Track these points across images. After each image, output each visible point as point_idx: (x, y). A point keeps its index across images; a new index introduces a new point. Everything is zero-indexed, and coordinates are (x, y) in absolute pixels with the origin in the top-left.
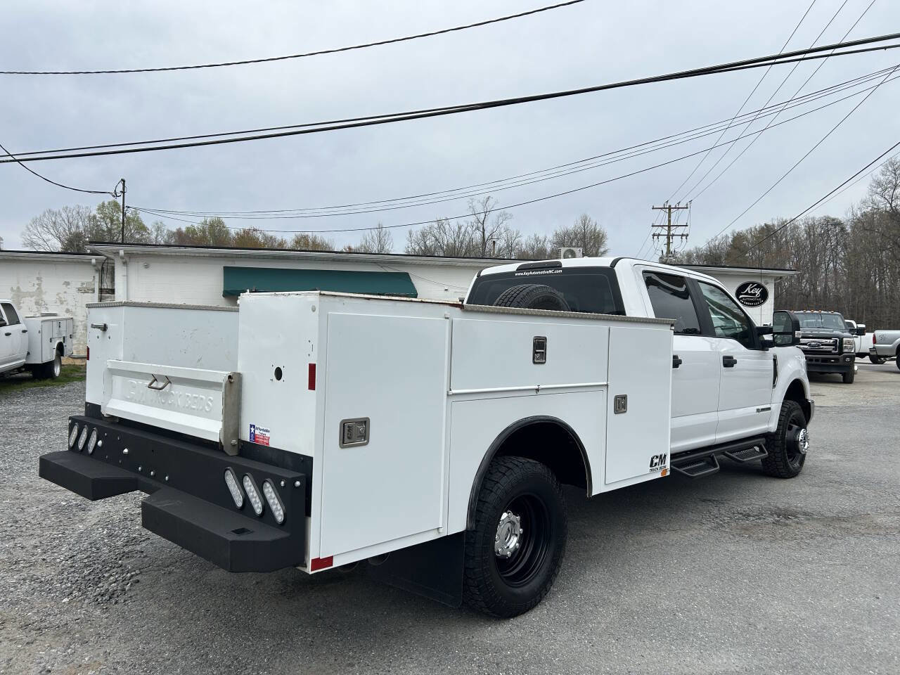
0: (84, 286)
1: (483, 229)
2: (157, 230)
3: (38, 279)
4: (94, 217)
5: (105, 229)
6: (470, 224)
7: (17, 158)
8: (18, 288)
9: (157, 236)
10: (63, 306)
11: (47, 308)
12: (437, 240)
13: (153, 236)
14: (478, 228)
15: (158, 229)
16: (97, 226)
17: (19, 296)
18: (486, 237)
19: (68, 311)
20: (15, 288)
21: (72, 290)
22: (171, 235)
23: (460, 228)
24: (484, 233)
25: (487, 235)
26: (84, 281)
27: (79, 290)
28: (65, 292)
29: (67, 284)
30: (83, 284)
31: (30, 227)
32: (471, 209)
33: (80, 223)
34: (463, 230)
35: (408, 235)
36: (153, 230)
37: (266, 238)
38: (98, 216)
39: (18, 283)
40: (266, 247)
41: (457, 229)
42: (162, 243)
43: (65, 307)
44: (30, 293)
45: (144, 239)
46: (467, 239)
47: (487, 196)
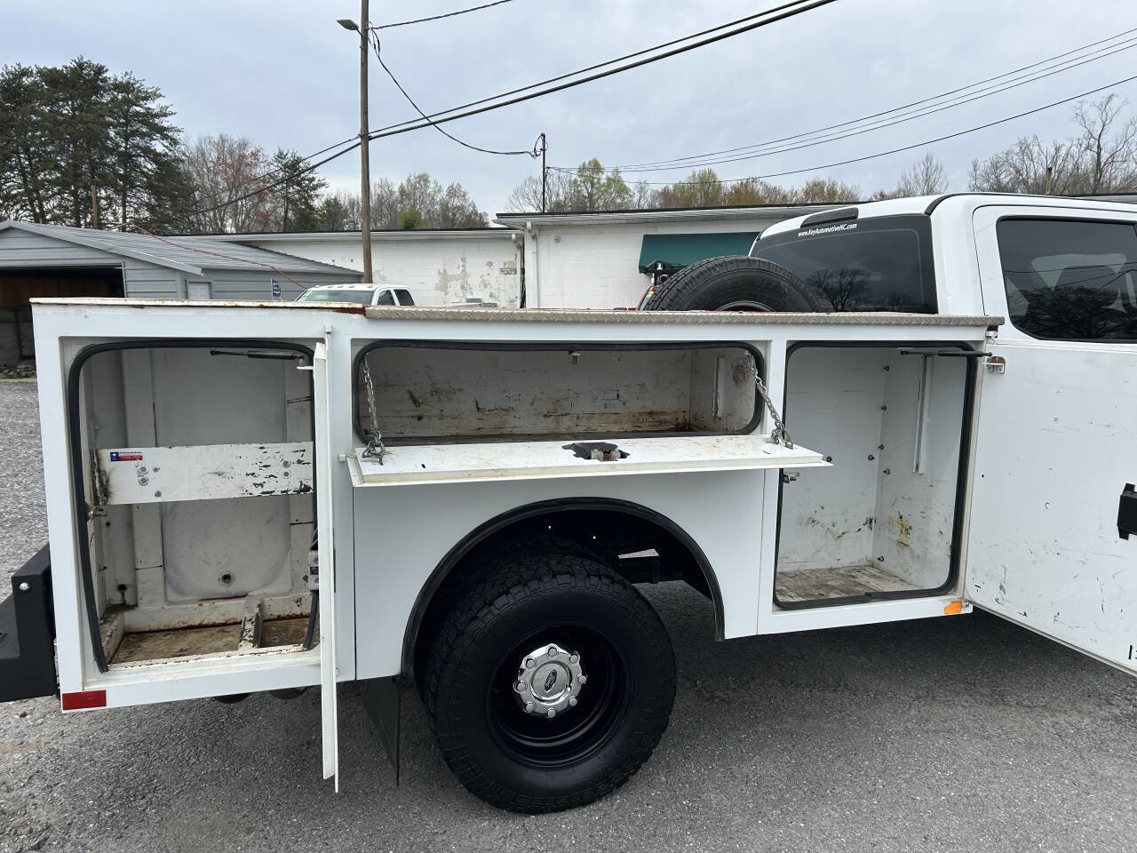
0: (507, 266)
1: (1099, 146)
2: (640, 192)
3: (463, 260)
4: (575, 181)
5: (586, 194)
6: (1075, 142)
7: (432, 120)
8: (445, 271)
9: (640, 198)
10: (486, 290)
11: (472, 293)
12: (1018, 171)
13: (635, 199)
14: (1088, 148)
15: (642, 190)
16: (579, 191)
17: (445, 280)
18: (1103, 160)
19: (491, 295)
20: (442, 271)
21: (495, 272)
22: (656, 196)
23: (1057, 150)
24: (1099, 154)
25: (1105, 156)
26: (507, 260)
27: (502, 271)
28: (489, 274)
29: (490, 264)
30: (505, 264)
31: (512, 198)
32: (1080, 118)
33: (561, 191)
34: (1063, 152)
35: (971, 169)
36: (636, 192)
37: (768, 190)
38: (579, 179)
39: (445, 265)
40: (767, 202)
41: (1053, 151)
42: (646, 207)
43: (488, 291)
44: (454, 275)
45: (626, 203)
46: (1070, 167)
47: (1106, 96)
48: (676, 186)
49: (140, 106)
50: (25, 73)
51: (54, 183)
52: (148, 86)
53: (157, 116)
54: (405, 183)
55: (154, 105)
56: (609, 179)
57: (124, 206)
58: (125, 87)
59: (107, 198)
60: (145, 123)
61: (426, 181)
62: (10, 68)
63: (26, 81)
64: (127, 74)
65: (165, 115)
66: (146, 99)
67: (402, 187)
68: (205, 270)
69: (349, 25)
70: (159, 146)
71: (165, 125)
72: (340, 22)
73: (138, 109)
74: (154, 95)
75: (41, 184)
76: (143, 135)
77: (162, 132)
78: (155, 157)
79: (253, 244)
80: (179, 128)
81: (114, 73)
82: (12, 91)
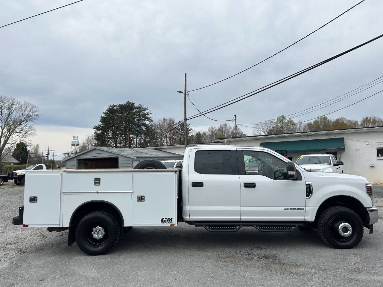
4: (276, 122)
5: (280, 126)
15: (300, 124)
16: (278, 126)
22: (306, 126)
36: (298, 124)
38: (278, 122)
48: (314, 122)
49: (142, 112)
50: (115, 106)
51: (120, 134)
52: (145, 107)
53: (147, 114)
54: (220, 127)
55: (146, 112)
56: (288, 121)
57: (137, 139)
58: (139, 108)
59: (132, 137)
60: (143, 117)
61: (226, 125)
62: (111, 105)
63: (115, 108)
64: (140, 104)
65: (149, 114)
66: (144, 110)
67: (219, 128)
68: (137, 157)
69: (181, 92)
70: (147, 122)
71: (148, 117)
72: (178, 92)
73: (142, 113)
74: (146, 109)
75: (117, 134)
76: (143, 120)
77: (148, 119)
78: (146, 125)
79: (159, 149)
80: (152, 117)
81: (136, 105)
82: (112, 111)
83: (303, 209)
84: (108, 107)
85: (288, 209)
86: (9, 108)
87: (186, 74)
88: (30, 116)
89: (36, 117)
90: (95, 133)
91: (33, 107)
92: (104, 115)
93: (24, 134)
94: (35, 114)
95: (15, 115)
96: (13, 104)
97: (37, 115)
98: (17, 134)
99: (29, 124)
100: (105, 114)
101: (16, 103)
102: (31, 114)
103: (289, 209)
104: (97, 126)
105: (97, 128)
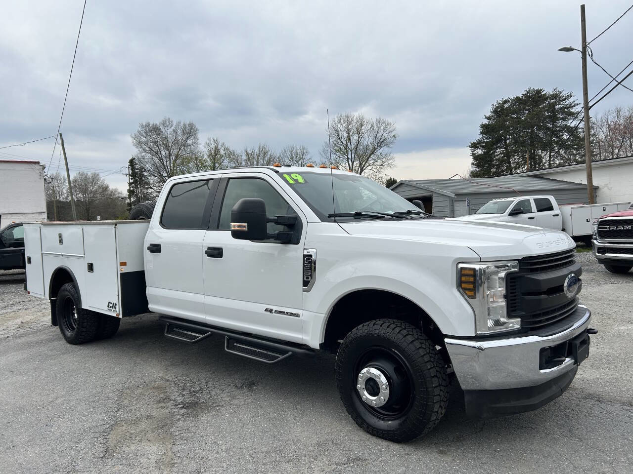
49: (561, 105)
50: (505, 102)
52: (564, 94)
53: (569, 107)
55: (568, 102)
58: (555, 96)
60: (563, 112)
63: (506, 106)
64: (555, 90)
65: (574, 106)
66: (564, 100)
70: (571, 123)
71: (573, 111)
74: (568, 97)
76: (562, 119)
77: (573, 115)
78: (569, 129)
81: (548, 91)
82: (500, 112)
83: (297, 315)
84: (493, 105)
85: (271, 311)
86: (358, 131)
87: (583, 7)
88: (385, 139)
89: (392, 139)
90: (473, 154)
91: (387, 126)
92: (486, 122)
93: (378, 167)
94: (392, 134)
95: (367, 140)
96: (362, 125)
97: (394, 136)
98: (370, 167)
99: (385, 150)
100: (489, 118)
101: (365, 123)
102: (386, 136)
103: (273, 311)
104: (475, 142)
105: (474, 146)
